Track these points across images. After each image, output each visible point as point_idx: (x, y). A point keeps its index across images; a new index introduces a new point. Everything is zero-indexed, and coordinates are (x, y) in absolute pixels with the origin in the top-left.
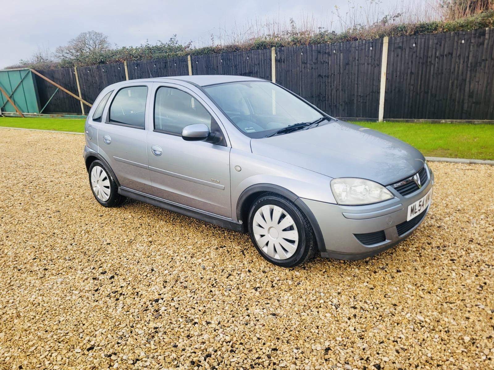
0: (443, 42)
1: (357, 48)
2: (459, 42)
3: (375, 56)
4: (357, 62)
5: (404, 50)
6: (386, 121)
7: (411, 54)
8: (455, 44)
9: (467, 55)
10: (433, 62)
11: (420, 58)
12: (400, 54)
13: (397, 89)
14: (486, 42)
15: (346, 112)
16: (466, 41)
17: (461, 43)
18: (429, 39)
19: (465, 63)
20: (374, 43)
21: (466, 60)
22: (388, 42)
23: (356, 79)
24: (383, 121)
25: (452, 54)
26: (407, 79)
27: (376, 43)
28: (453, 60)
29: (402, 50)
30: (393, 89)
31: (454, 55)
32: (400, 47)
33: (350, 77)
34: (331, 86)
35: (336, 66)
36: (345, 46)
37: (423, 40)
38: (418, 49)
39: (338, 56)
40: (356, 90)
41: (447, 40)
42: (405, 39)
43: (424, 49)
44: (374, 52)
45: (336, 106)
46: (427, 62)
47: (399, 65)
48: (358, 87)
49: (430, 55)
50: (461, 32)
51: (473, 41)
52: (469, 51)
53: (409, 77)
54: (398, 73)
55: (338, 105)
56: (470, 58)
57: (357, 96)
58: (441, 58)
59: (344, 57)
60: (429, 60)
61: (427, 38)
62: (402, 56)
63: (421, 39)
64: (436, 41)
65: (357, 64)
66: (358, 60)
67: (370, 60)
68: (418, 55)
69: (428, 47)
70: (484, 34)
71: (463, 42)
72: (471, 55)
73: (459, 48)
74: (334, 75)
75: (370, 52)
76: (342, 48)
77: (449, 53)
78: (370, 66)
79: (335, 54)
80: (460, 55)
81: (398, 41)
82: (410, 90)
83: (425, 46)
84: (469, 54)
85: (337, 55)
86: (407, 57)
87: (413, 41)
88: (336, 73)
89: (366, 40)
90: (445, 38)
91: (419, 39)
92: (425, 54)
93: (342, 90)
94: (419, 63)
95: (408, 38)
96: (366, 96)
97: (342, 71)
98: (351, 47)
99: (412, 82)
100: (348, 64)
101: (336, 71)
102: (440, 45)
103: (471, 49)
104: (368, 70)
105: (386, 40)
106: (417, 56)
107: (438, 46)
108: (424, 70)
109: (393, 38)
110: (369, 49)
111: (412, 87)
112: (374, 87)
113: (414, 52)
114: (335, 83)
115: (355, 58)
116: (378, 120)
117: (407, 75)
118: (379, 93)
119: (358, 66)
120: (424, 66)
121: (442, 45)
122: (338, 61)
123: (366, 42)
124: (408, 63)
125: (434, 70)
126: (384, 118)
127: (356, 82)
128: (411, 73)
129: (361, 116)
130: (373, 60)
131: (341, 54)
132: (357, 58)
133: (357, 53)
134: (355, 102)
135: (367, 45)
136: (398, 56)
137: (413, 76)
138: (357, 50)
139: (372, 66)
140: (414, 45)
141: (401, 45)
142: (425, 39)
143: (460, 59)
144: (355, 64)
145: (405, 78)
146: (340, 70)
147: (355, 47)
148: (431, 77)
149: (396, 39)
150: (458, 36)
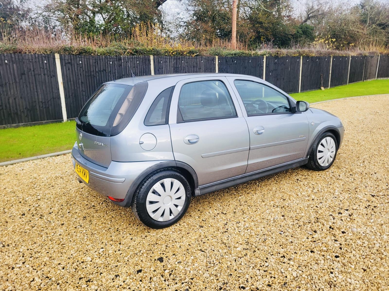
0: (99, 62)
1: (31, 60)
2: (109, 62)
3: (49, 68)
4: (33, 73)
5: (73, 65)
6: (70, 120)
7: (79, 68)
8: (106, 64)
9: (114, 72)
10: (95, 75)
11: (86, 72)
12: (70, 68)
13: (74, 95)
14: (123, 64)
15: (30, 117)
16: (112, 63)
17: (110, 64)
18: (89, 59)
19: (114, 77)
20: (47, 58)
21: (114, 75)
22: (59, 57)
23: (35, 88)
24: (68, 120)
25: (106, 71)
26: (79, 87)
27: (48, 57)
28: (107, 74)
29: (72, 65)
30: (70, 95)
31: (107, 71)
32: (69, 63)
33: (28, 86)
34: (7, 94)
35: (10, 76)
36: (17, 57)
37: (86, 59)
38: (83, 65)
39: (11, 65)
40: (36, 97)
41: (101, 60)
42: (72, 58)
43: (88, 65)
44: (48, 65)
45: (17, 114)
46: (91, 75)
47: (71, 76)
48: (38, 95)
49: (92, 70)
50: (108, 57)
51: (116, 63)
52: (115, 69)
53: (80, 86)
54: (72, 83)
55: (19, 113)
56: (116, 73)
57: (39, 102)
58: (100, 72)
59: (17, 67)
60: (92, 74)
61: (88, 58)
62: (72, 70)
63: (85, 58)
64: (94, 61)
65: (33, 75)
66: (33, 71)
67: (46, 72)
68: (84, 69)
69: (90, 65)
70: (120, 59)
71: (111, 63)
72: (116, 72)
73: (109, 66)
74: (9, 84)
75: (44, 64)
76: (14, 59)
77: (104, 70)
78: (46, 76)
79: (6, 63)
80: (110, 71)
81: (67, 58)
82: (83, 95)
83: (87, 64)
84: (115, 71)
85: (9, 65)
86: (76, 71)
87: (78, 59)
88: (11, 82)
89: (38, 54)
90: (100, 59)
91: (83, 58)
92: (89, 69)
93: (21, 98)
94: (86, 75)
95: (75, 57)
96: (48, 102)
97: (17, 80)
98: (23, 59)
99: (84, 90)
100: (24, 74)
101: (11, 80)
102: (98, 63)
103: (116, 68)
104: (45, 79)
105: (57, 56)
106: (83, 71)
107: (96, 64)
108: (90, 80)
109: (63, 55)
110: (43, 62)
111: (84, 93)
112: (54, 94)
113: (81, 67)
114: (12, 91)
115: (31, 69)
116: (63, 121)
117: (79, 84)
118: (59, 98)
119: (35, 75)
120: (90, 77)
121: (99, 64)
122: (12, 70)
123: (39, 56)
124: (78, 75)
125: (97, 81)
126: (68, 118)
127: (35, 90)
128: (82, 82)
129: (46, 119)
130: (49, 72)
131: (14, 65)
132: (32, 69)
133: (31, 65)
134: (38, 108)
135: (40, 59)
136: (69, 69)
137: (83, 85)
138: (30, 62)
139: (48, 76)
140: (81, 62)
141: (70, 61)
142: (87, 58)
143: (111, 74)
144: (32, 74)
145: (78, 86)
146: (15, 79)
147: (29, 59)
148: (96, 85)
149: (65, 56)
150: (107, 59)
